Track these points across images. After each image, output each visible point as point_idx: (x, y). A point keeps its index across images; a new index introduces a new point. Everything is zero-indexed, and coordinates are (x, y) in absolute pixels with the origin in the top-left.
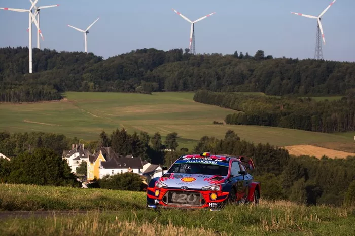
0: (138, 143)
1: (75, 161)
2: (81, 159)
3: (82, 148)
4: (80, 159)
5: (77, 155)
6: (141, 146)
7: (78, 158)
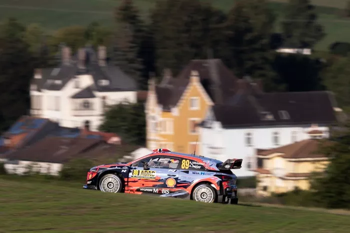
0: (248, 36)
1: (80, 101)
2: (100, 94)
3: (98, 59)
4: (93, 96)
5: (86, 81)
6: (257, 46)
7: (87, 93)
